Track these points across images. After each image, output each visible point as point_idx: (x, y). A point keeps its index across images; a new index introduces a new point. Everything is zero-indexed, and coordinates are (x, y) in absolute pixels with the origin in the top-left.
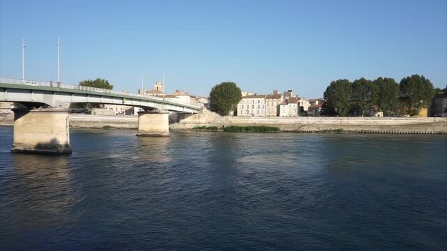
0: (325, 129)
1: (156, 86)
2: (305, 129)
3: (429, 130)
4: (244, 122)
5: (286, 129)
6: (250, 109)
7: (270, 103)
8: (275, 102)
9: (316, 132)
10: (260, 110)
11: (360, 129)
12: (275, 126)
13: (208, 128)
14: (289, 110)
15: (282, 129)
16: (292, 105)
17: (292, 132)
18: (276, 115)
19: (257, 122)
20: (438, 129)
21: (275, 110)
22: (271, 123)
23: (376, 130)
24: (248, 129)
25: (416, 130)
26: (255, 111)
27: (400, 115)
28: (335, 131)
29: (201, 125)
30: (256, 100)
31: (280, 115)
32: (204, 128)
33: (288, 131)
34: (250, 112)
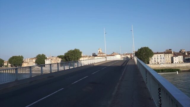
1: (99, 51)
6: (156, 60)
7: (167, 56)
8: (170, 56)
10: (162, 60)
14: (178, 60)
15: (181, 70)
16: (180, 56)
18: (171, 62)
19: (165, 67)
21: (170, 60)
22: (172, 67)
26: (159, 61)
30: (159, 55)
31: (174, 62)
33: (185, 71)
34: (156, 61)
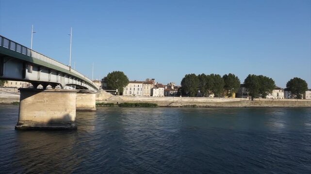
0: (186, 105)
2: (174, 105)
3: (240, 105)
4: (131, 100)
5: (161, 105)
6: (132, 91)
7: (146, 87)
8: (150, 86)
9: (180, 107)
10: (140, 91)
11: (205, 105)
12: (154, 103)
13: (106, 104)
14: (159, 92)
15: (159, 105)
16: (161, 89)
17: (165, 107)
18: (150, 95)
19: (141, 100)
20: (244, 105)
21: (150, 92)
22: (150, 101)
23: (214, 105)
24: (137, 105)
25: (233, 105)
26: (136, 93)
27: (222, 96)
28: (192, 106)
29: (101, 102)
30: (137, 85)
31: (153, 95)
32: (102, 104)
33: (163, 106)
34: (132, 93)
